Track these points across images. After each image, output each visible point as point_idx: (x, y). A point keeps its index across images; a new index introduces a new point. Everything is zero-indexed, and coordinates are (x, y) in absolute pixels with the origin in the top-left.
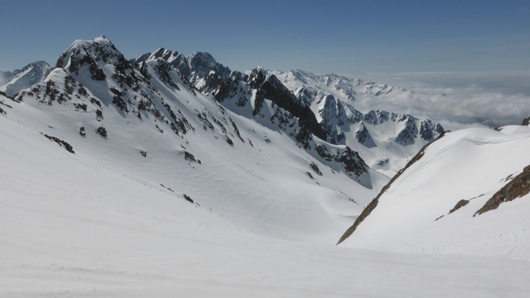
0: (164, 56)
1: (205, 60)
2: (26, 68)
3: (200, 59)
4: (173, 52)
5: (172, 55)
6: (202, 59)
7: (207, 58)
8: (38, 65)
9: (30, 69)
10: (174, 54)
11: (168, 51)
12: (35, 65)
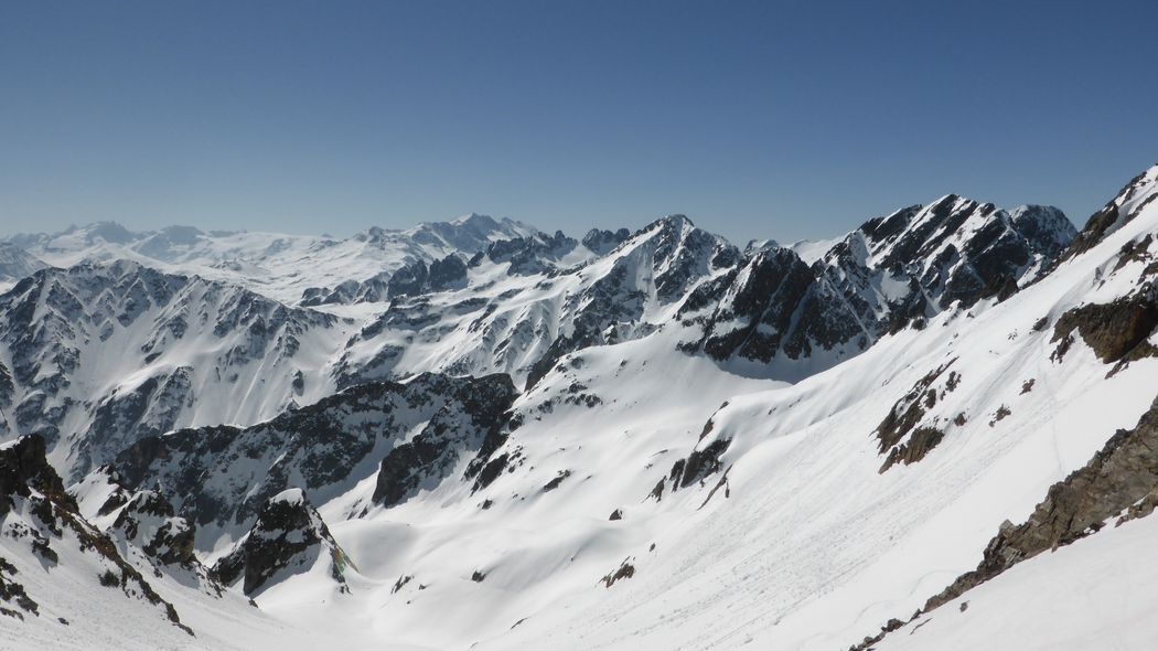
0: (957, 213)
1: (1048, 227)
2: (651, 227)
3: (1037, 221)
4: (982, 205)
5: (977, 212)
6: (1040, 224)
7: (1054, 222)
8: (673, 223)
9: (657, 230)
10: (982, 209)
11: (967, 202)
12: (667, 223)
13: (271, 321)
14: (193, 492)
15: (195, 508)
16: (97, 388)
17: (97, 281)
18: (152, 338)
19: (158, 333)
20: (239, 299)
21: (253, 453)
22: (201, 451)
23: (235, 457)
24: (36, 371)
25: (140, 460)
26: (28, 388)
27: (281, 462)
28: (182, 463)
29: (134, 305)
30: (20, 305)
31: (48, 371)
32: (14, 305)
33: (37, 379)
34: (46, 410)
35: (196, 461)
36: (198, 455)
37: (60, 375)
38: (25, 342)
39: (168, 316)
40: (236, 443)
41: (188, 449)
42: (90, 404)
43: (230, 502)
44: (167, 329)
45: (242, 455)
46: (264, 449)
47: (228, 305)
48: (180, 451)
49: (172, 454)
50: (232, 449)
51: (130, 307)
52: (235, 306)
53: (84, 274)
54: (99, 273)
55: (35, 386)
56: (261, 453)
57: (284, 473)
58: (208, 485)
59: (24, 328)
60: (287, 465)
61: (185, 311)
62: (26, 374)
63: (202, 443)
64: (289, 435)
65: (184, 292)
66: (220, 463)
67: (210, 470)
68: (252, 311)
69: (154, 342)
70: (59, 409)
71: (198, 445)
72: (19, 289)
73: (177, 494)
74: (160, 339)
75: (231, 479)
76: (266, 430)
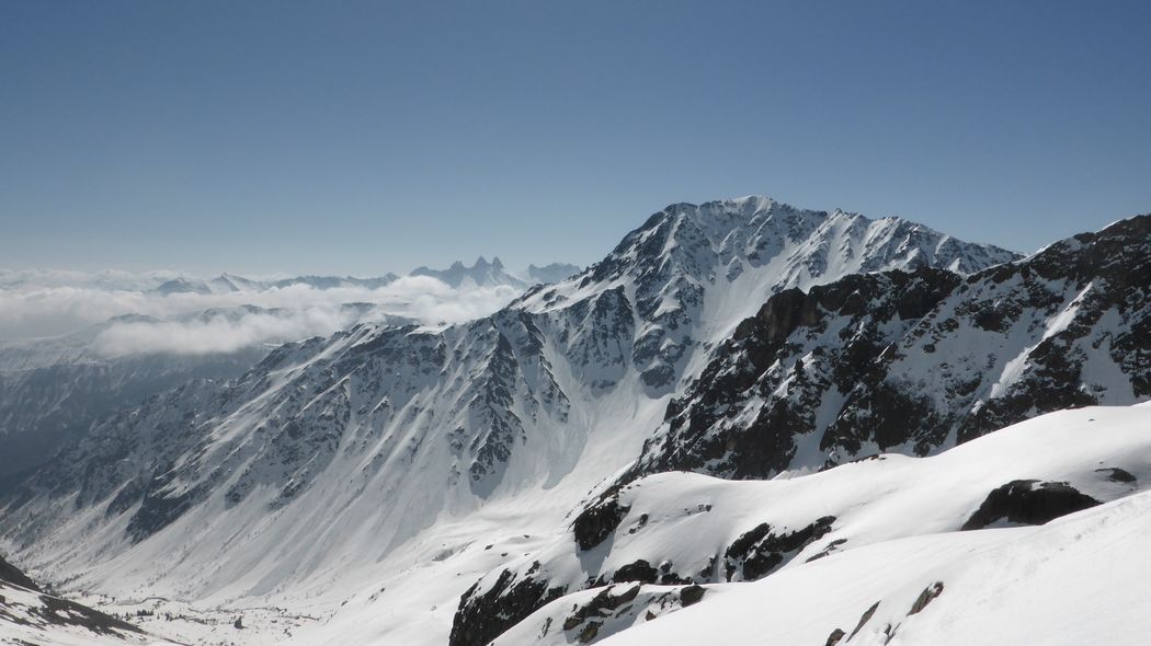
13: (937, 256)
14: (867, 381)
15: (869, 412)
16: (720, 329)
17: (728, 217)
18: (784, 277)
19: (791, 272)
20: (893, 231)
21: (989, 320)
22: (882, 314)
23: (951, 325)
24: (657, 306)
25: (772, 333)
26: (648, 323)
27: (1062, 335)
28: (846, 334)
29: (766, 243)
30: (649, 238)
31: (668, 305)
32: (643, 240)
33: (657, 313)
34: (662, 348)
35: (871, 329)
36: (876, 319)
37: (681, 311)
38: (650, 275)
39: (803, 253)
40: (954, 301)
41: (856, 309)
42: (710, 346)
43: (942, 407)
44: (802, 267)
45: (965, 323)
46: (1015, 313)
47: (877, 239)
48: (842, 314)
49: (826, 318)
50: (946, 311)
51: (761, 246)
52: (887, 239)
53: (716, 211)
54: (729, 210)
55: (654, 321)
56: (1007, 319)
57: (1071, 357)
58: (895, 372)
59: (650, 262)
60: (1076, 342)
61: (823, 247)
62: (646, 310)
63: (883, 299)
64: (1075, 284)
65: (824, 228)
66: (920, 333)
67: (901, 345)
68: (911, 244)
69: (786, 281)
70: (677, 348)
71: (877, 303)
72: (650, 224)
73: (834, 387)
74: (793, 278)
75: (944, 365)
76: (1017, 278)
